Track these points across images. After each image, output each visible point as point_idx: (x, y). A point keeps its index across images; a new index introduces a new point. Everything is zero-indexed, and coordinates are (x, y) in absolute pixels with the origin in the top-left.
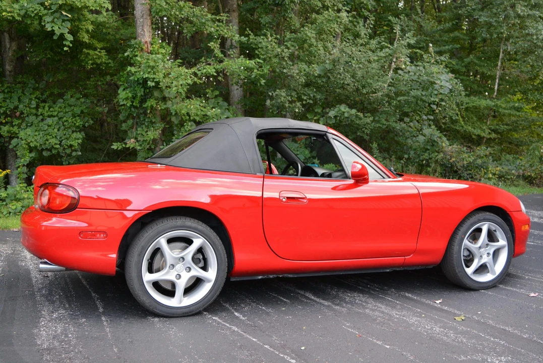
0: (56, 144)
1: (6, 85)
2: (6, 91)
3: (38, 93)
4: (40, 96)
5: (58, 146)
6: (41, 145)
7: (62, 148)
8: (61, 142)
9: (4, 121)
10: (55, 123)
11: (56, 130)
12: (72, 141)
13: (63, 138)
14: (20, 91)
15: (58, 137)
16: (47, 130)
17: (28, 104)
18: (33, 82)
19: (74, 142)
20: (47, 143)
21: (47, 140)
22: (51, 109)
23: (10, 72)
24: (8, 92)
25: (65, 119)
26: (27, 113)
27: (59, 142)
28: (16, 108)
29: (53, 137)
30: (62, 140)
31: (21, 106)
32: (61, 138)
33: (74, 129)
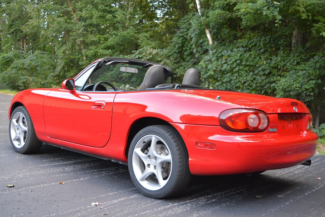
0: (296, 87)
1: (286, 52)
2: (285, 55)
3: (302, 56)
4: (303, 57)
5: (298, 89)
6: (288, 87)
7: (302, 90)
8: (302, 86)
9: (282, 74)
10: (302, 74)
11: (301, 79)
12: (308, 85)
13: (302, 84)
14: (292, 55)
15: (300, 83)
16: (296, 78)
17: (292, 63)
18: (301, 49)
19: (308, 86)
20: (292, 86)
21: (293, 85)
22: (304, 65)
23: (294, 44)
24: (286, 56)
25: (308, 71)
26: (290, 68)
27: (301, 86)
28: (285, 65)
29: (297, 83)
30: (303, 85)
31: (288, 64)
32: (301, 83)
33: (313, 78)
